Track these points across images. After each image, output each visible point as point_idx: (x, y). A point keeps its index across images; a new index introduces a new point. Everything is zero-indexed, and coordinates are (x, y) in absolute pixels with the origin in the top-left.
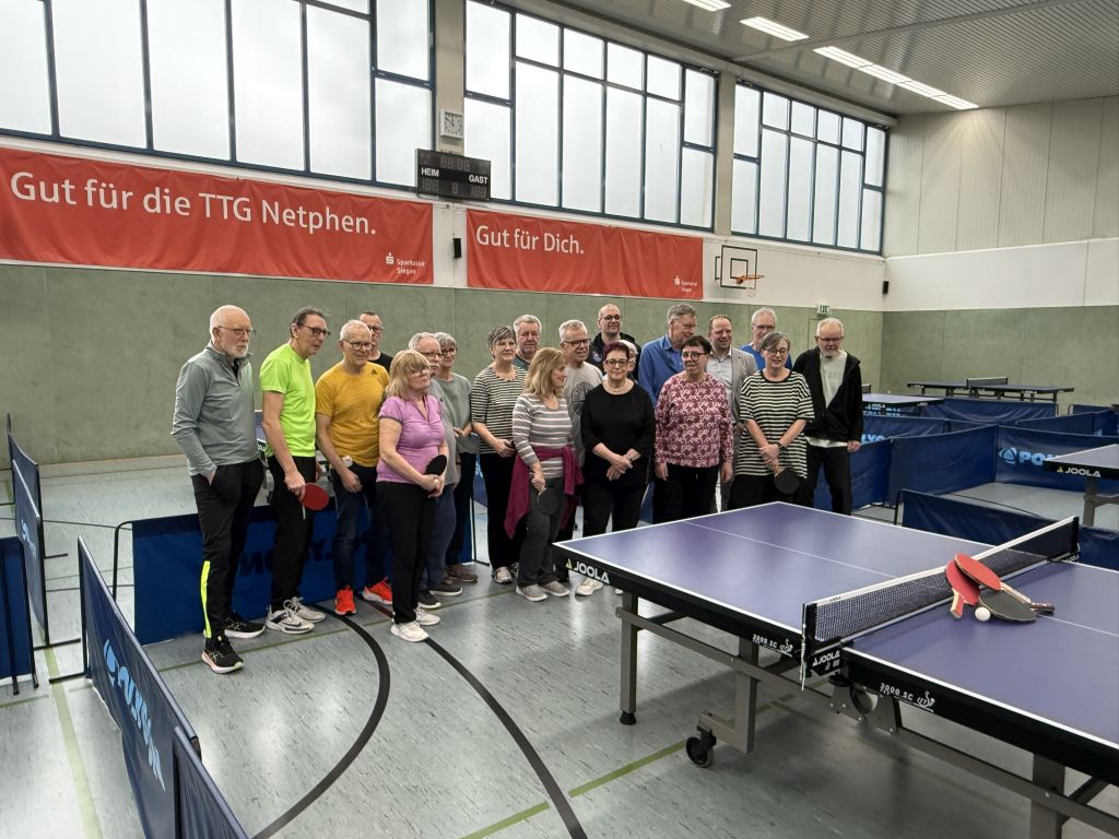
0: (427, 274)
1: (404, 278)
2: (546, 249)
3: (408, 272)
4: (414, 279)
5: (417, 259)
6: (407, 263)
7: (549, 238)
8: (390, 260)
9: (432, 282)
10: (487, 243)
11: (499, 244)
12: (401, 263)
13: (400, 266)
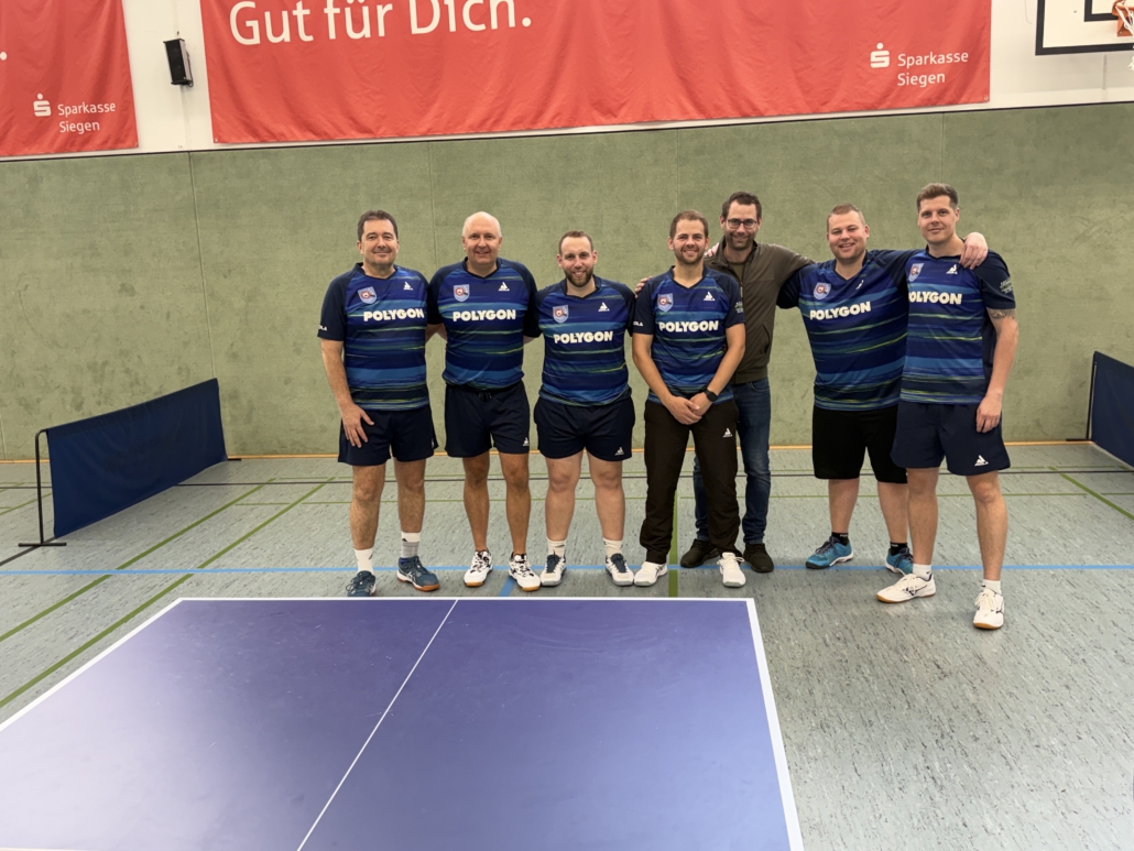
0: (125, 128)
1: (73, 142)
2: (415, 30)
3: (83, 128)
4: (98, 140)
5: (98, 97)
6: (75, 110)
8: (41, 108)
9: (135, 144)
10: (256, 40)
11: (286, 36)
12: (65, 111)
13: (63, 118)
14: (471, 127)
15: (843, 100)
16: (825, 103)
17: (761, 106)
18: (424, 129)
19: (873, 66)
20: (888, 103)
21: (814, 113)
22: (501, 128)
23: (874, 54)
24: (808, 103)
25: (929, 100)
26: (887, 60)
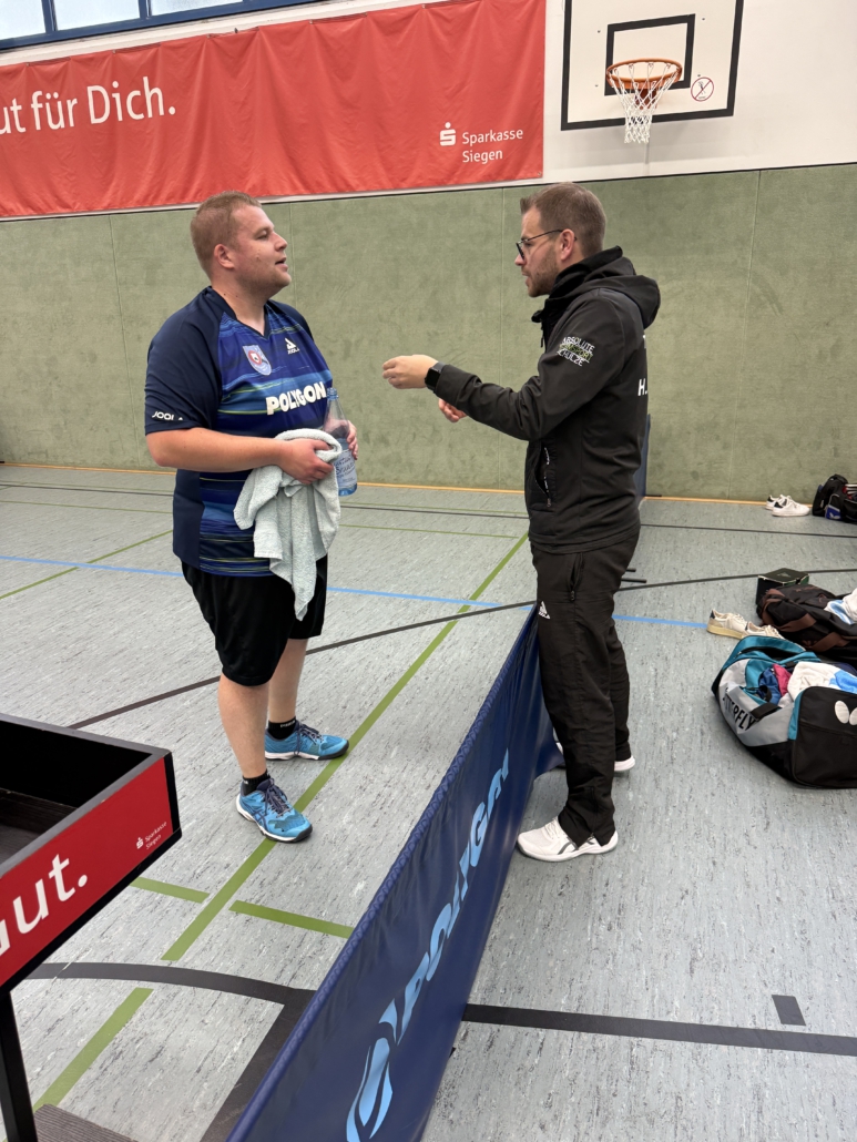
2: (94, 120)
7: (97, 95)
11: (7, 129)
14: (138, 202)
15: (420, 177)
16: (404, 180)
17: (353, 182)
18: (105, 204)
19: (443, 144)
20: (455, 179)
21: (395, 189)
22: (159, 203)
23: (443, 133)
24: (391, 180)
25: (490, 176)
26: (453, 138)
